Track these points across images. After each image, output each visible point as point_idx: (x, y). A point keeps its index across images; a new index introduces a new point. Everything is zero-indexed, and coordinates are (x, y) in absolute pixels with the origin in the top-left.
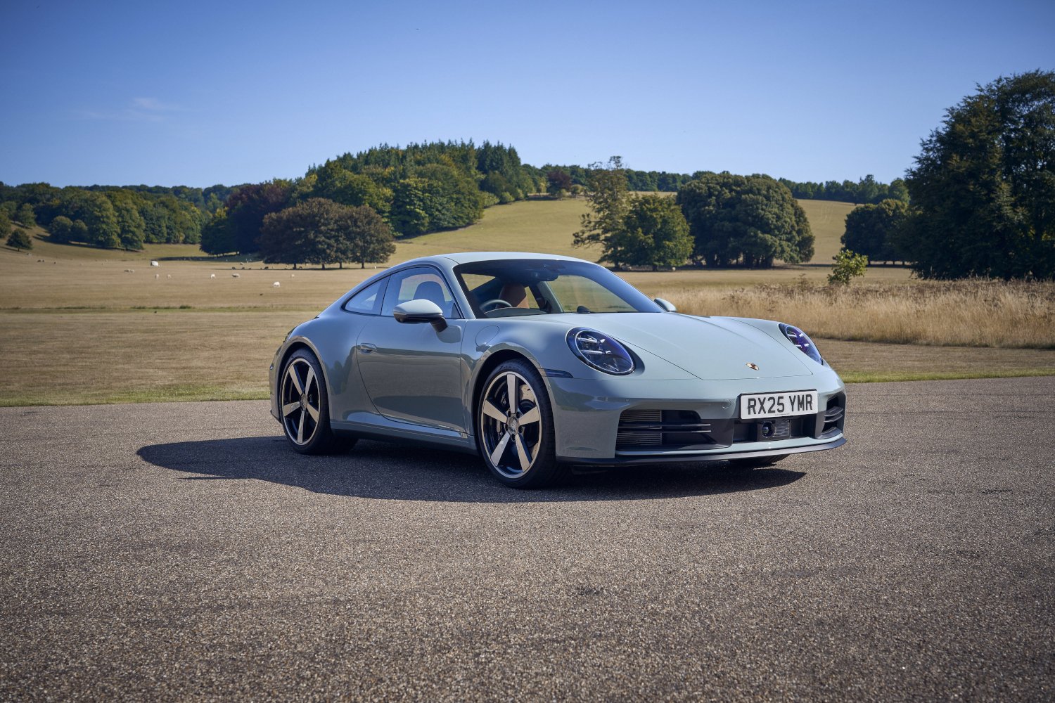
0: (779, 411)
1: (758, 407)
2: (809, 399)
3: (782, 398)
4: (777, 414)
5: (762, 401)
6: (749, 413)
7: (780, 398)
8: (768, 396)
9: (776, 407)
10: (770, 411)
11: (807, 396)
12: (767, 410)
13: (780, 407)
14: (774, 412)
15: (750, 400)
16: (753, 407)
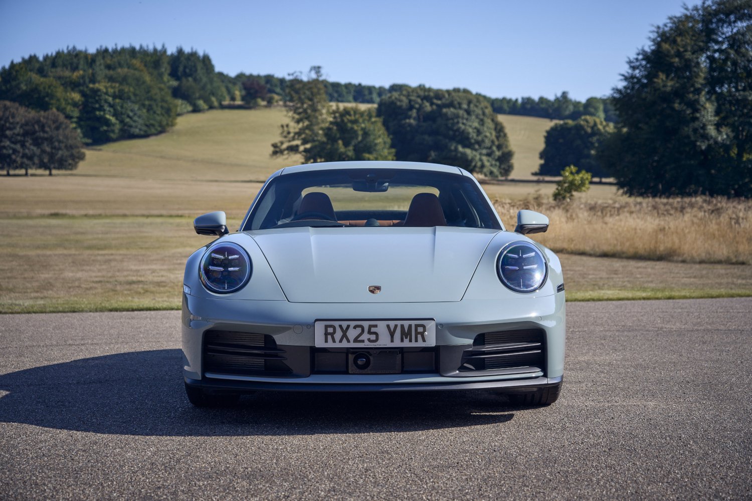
0: (369, 340)
1: (338, 335)
2: (420, 329)
3: (376, 326)
4: (367, 344)
5: (344, 328)
6: (326, 341)
7: (370, 327)
8: (353, 324)
9: (365, 336)
10: (356, 340)
11: (417, 326)
12: (351, 339)
13: (373, 337)
14: (363, 341)
15: (326, 327)
16: (332, 334)
